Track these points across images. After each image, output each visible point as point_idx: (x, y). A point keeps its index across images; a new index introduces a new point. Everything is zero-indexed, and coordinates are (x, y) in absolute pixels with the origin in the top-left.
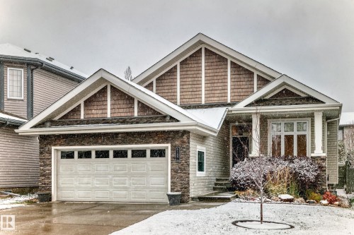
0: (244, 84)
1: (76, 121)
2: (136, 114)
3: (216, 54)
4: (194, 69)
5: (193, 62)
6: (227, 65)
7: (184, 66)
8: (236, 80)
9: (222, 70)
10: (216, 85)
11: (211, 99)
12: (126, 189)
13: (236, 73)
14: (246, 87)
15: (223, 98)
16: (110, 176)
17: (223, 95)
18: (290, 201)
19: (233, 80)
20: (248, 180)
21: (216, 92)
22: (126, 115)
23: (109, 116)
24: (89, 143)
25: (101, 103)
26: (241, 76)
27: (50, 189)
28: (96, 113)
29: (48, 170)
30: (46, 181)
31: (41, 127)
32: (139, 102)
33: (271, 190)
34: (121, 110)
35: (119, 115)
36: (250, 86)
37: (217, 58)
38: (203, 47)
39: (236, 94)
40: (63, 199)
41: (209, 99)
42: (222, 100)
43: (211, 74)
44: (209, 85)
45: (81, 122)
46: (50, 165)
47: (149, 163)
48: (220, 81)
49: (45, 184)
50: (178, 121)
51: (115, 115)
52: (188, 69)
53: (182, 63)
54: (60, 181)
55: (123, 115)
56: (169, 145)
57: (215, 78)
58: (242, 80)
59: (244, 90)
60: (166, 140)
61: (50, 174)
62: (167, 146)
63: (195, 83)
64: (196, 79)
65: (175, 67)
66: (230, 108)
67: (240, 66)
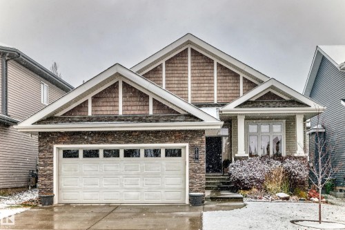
0: (229, 86)
1: (84, 118)
2: (151, 113)
3: (202, 55)
4: (180, 68)
5: (178, 62)
6: (213, 66)
7: (170, 65)
8: (222, 81)
9: (209, 71)
10: (202, 85)
11: (197, 99)
12: (138, 190)
13: (223, 74)
14: (232, 88)
15: (209, 99)
16: (121, 177)
17: (210, 95)
18: (287, 199)
19: (219, 81)
20: (251, 179)
21: (202, 92)
22: (139, 112)
23: (121, 113)
24: (97, 142)
25: (111, 100)
26: (227, 78)
27: (51, 191)
28: (105, 110)
29: (49, 170)
30: (47, 182)
31: (45, 124)
32: (154, 100)
33: (269, 189)
34: (134, 108)
35: (132, 112)
36: (236, 88)
37: (203, 59)
38: (189, 47)
39: (223, 95)
40: (67, 201)
41: (195, 99)
42: (209, 100)
43: (197, 75)
44: (195, 85)
45: (90, 120)
46: (52, 165)
47: (164, 163)
48: (206, 82)
49: (45, 185)
50: (202, 120)
51: (128, 113)
52: (174, 68)
53: (167, 62)
54: (62, 182)
55: (136, 112)
56: (187, 145)
57: (202, 78)
58: (228, 81)
59: (230, 91)
60: (184, 140)
61: (51, 175)
62: (185, 146)
63: (181, 82)
64: (182, 79)
65: (161, 65)
66: (220, 109)
67: (226, 68)
